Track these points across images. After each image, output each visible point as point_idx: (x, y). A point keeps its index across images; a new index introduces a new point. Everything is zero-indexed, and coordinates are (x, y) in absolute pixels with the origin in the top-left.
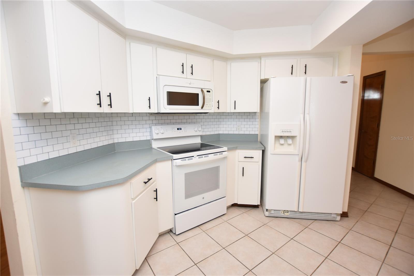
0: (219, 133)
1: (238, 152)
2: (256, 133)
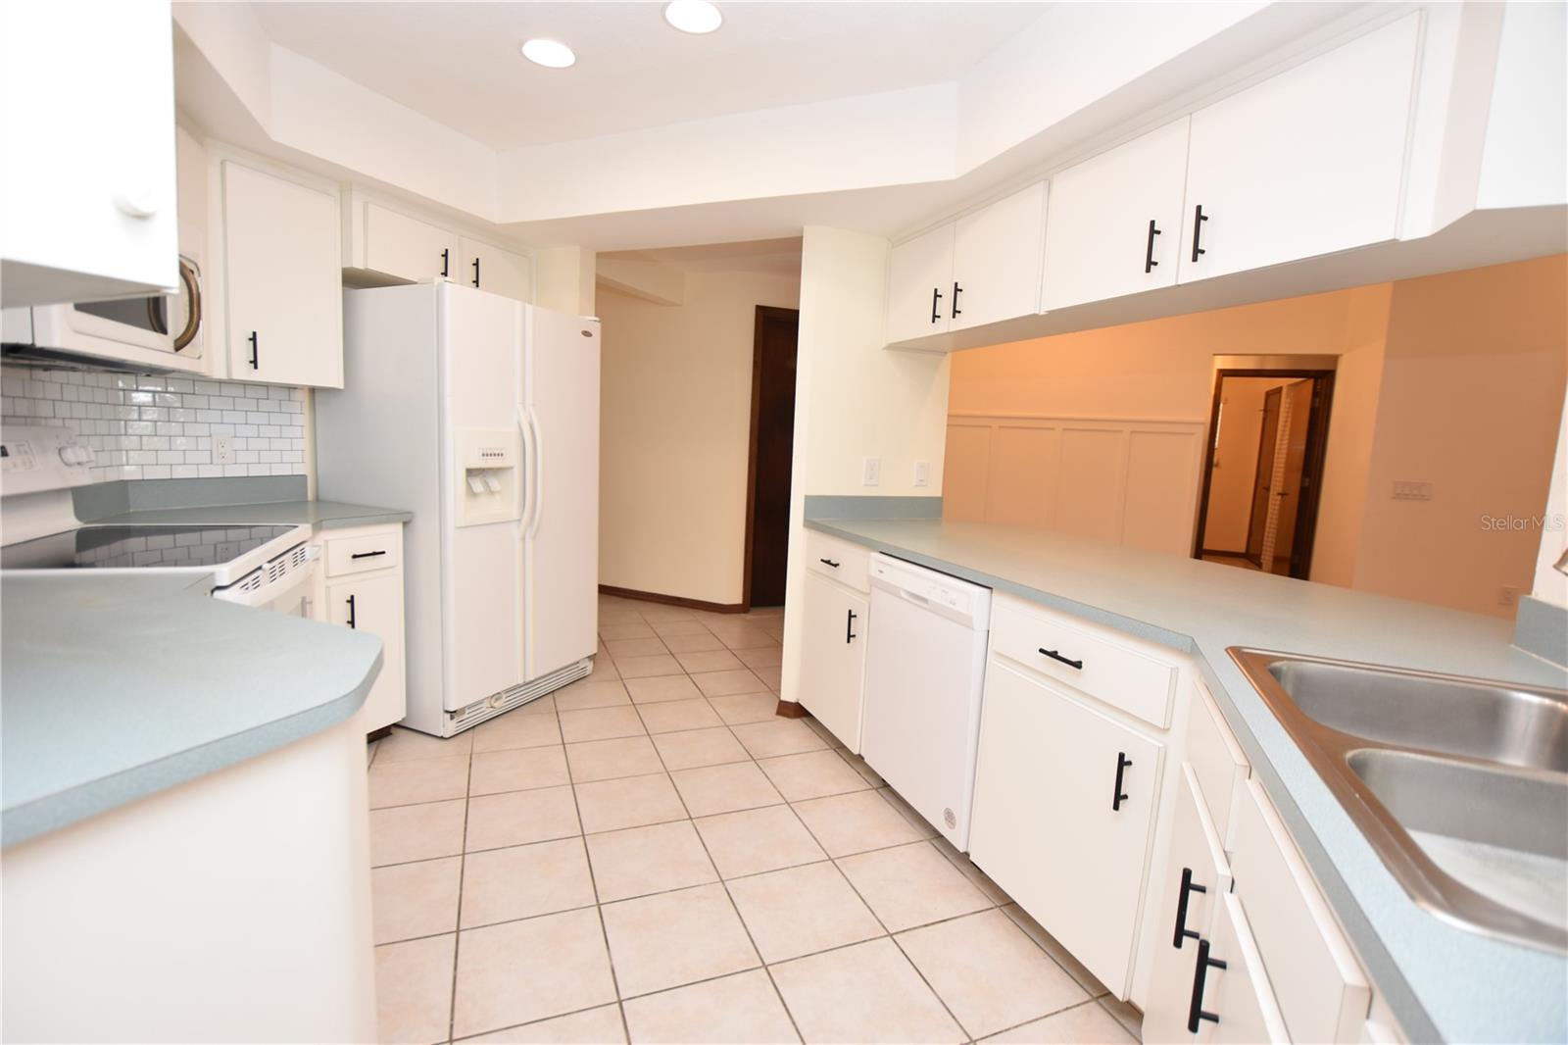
0: (121, 478)
1: (326, 541)
2: (299, 470)
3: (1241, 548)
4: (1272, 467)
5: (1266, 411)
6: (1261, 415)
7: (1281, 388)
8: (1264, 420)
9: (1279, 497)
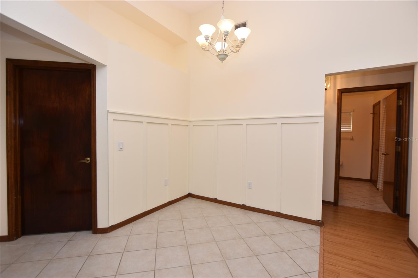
3: (368, 177)
4: (379, 139)
5: (374, 113)
6: (372, 115)
7: (380, 101)
8: (373, 118)
9: (384, 155)
